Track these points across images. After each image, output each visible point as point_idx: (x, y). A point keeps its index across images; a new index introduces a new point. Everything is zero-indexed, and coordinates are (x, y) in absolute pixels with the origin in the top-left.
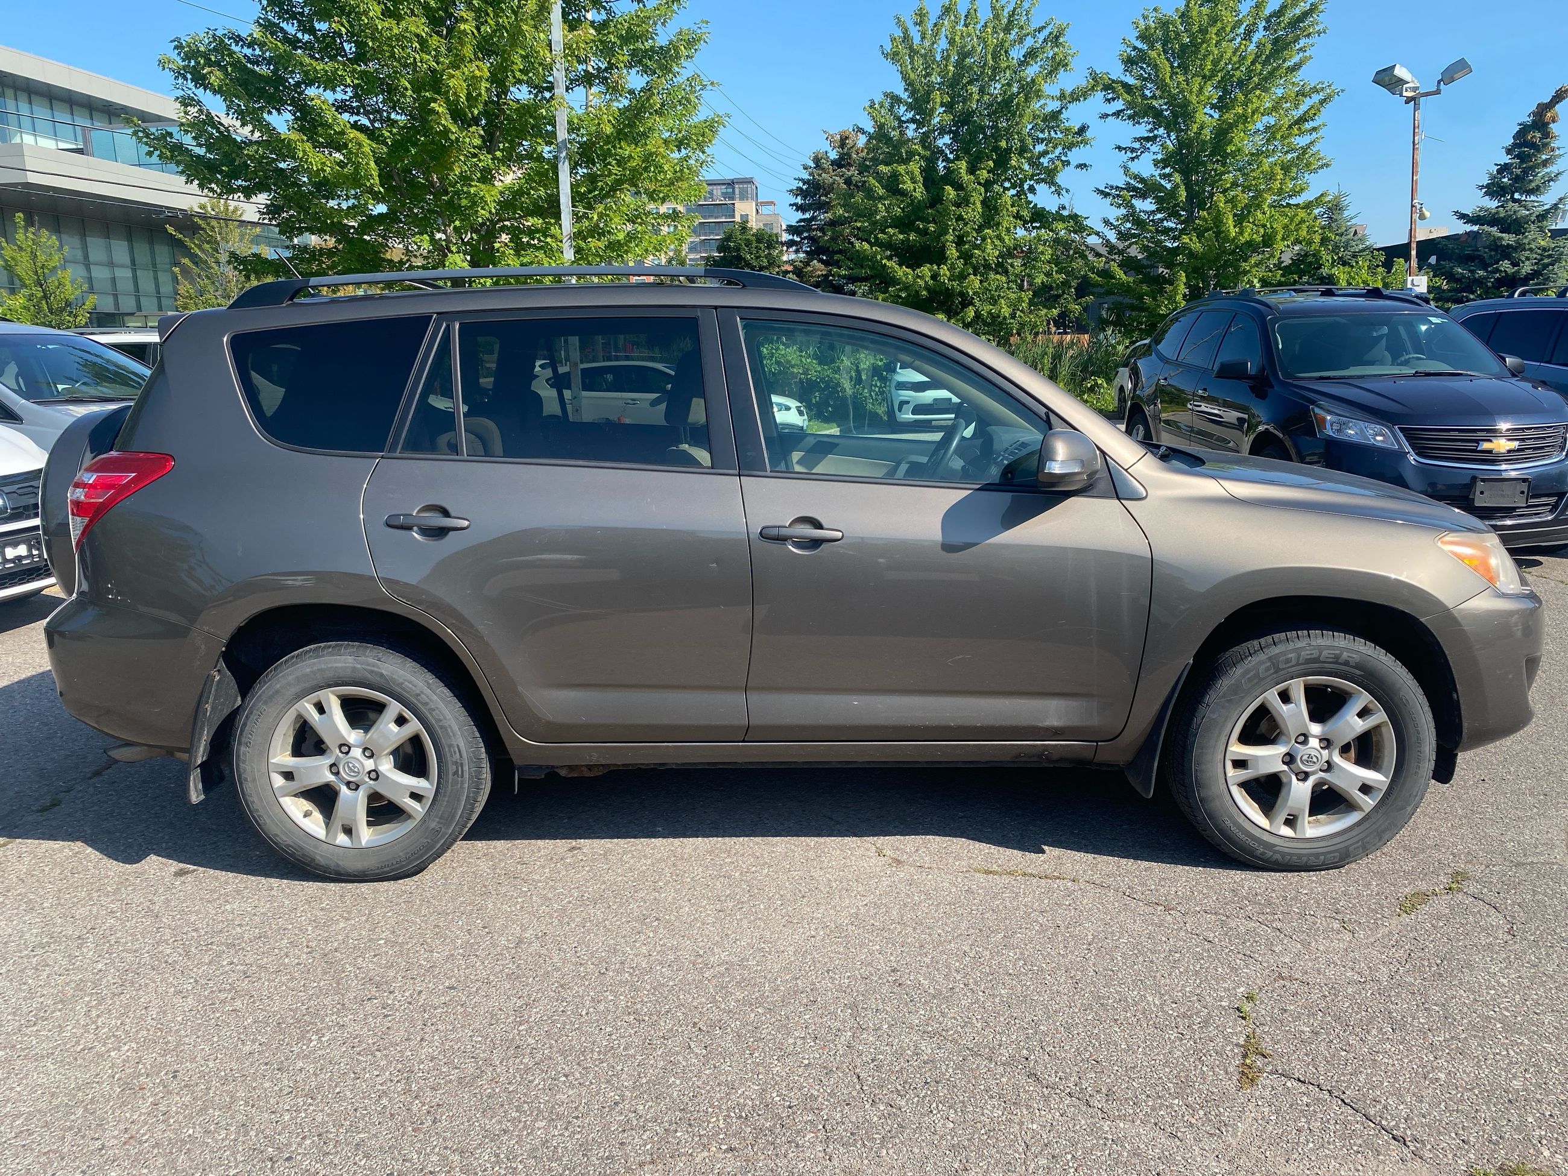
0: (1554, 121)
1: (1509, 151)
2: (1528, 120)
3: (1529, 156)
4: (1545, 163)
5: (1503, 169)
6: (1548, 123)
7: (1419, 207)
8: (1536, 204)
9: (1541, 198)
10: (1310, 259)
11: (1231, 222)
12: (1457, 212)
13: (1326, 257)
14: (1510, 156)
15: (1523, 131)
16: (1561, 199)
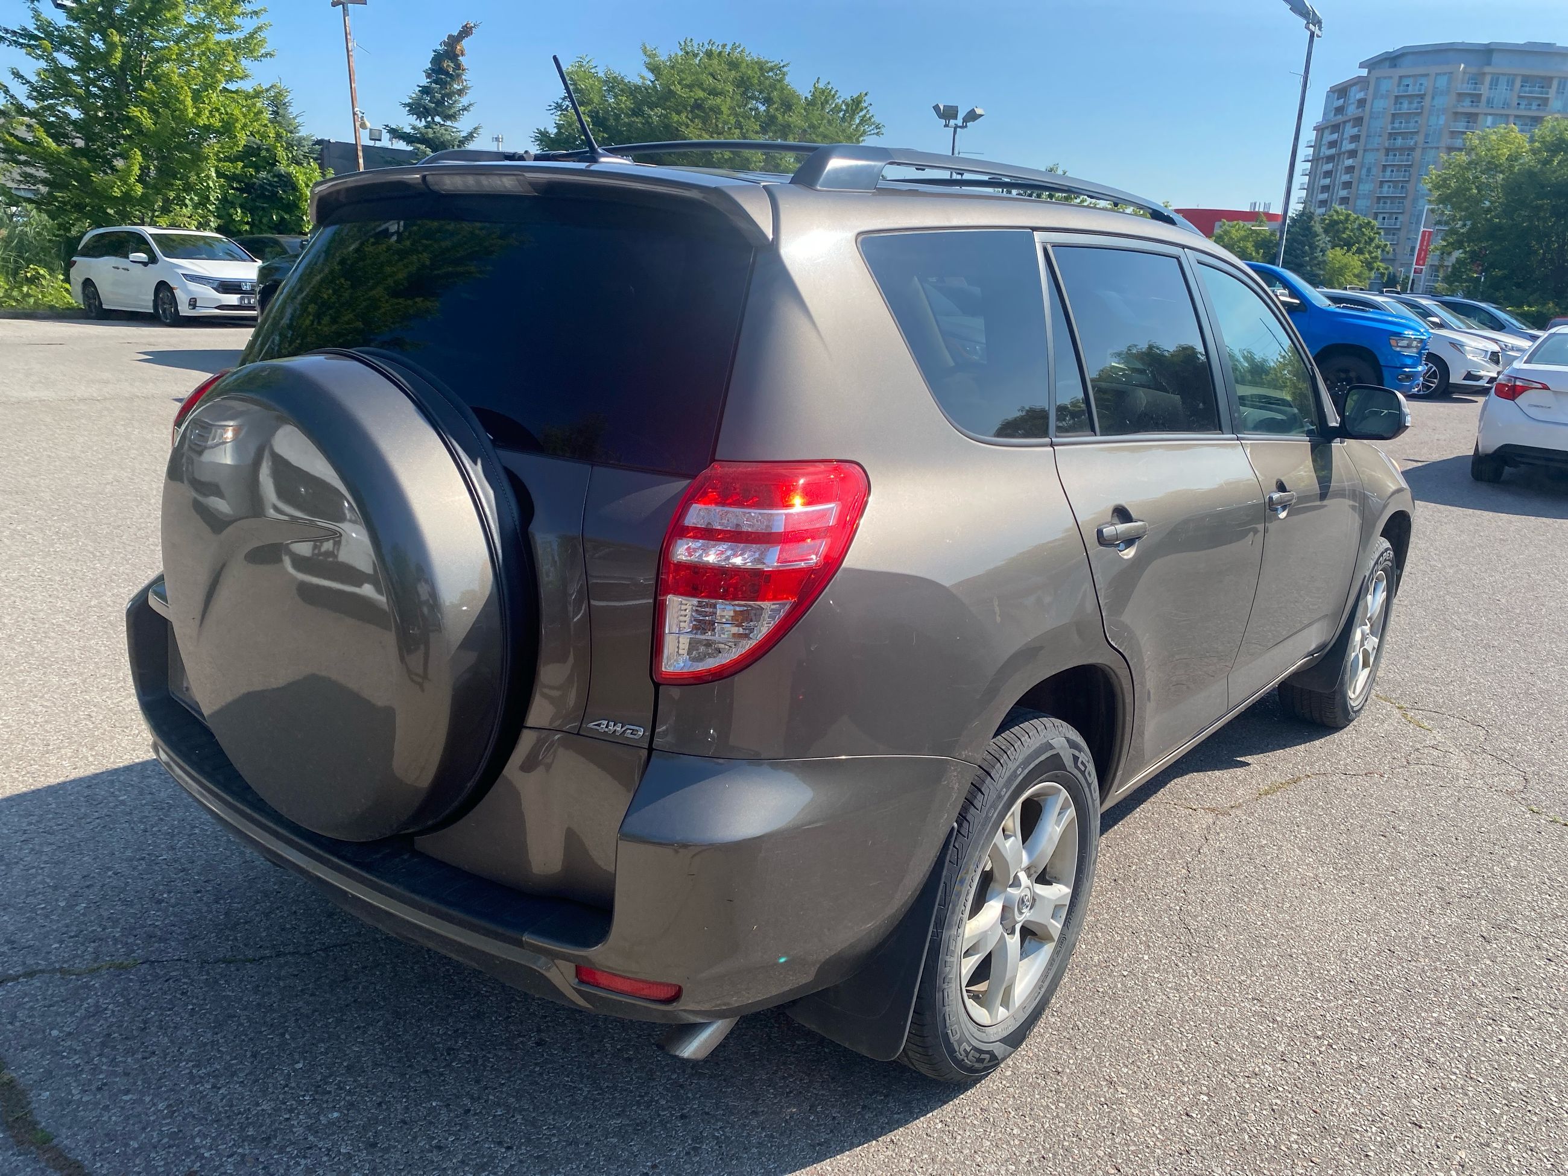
0: (463, 55)
1: (428, 76)
2: (441, 48)
3: (446, 83)
4: (460, 92)
5: (425, 90)
6: (458, 56)
7: (360, 115)
8: (454, 130)
9: (455, 124)
10: (264, 153)
11: (189, 102)
12: (387, 126)
13: (281, 153)
14: (428, 80)
15: (438, 59)
16: (476, 129)
